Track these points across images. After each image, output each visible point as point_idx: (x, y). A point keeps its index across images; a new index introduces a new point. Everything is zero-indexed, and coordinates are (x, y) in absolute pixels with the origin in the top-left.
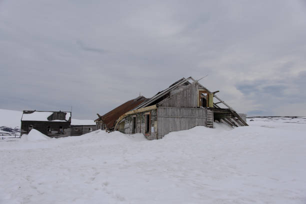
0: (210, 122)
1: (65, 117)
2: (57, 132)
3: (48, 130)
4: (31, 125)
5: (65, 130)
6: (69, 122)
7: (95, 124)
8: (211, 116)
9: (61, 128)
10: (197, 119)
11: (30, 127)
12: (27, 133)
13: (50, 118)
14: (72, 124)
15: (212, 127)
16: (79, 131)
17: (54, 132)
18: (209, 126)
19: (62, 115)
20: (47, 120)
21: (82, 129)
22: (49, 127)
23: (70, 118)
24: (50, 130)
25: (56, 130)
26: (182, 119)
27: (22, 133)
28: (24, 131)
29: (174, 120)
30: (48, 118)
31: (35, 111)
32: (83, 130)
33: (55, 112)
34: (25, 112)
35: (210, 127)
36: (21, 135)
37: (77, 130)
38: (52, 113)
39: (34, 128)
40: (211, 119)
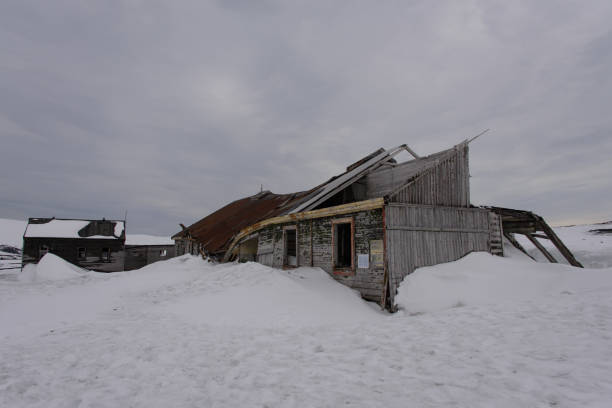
0: (497, 242)
1: (113, 231)
2: (97, 258)
3: (80, 256)
4: (45, 246)
5: (114, 254)
6: (122, 239)
7: (172, 242)
8: (497, 227)
9: (106, 250)
10: (471, 235)
11: (42, 249)
12: (36, 261)
13: (83, 232)
14: (127, 243)
15: (501, 254)
16: (141, 255)
17: (90, 259)
18: (495, 251)
19: (107, 226)
20: (77, 236)
21: (146, 252)
22: (80, 250)
23: (124, 232)
24: (83, 255)
25: (95, 255)
26: (441, 236)
27: (25, 262)
28: (29, 258)
29: (423, 237)
30: (80, 233)
31: (53, 219)
32: (148, 254)
33: (93, 222)
34: (32, 221)
35: (498, 254)
36: (23, 266)
37: (136, 255)
38: (88, 223)
39: (51, 252)
40: (498, 233)
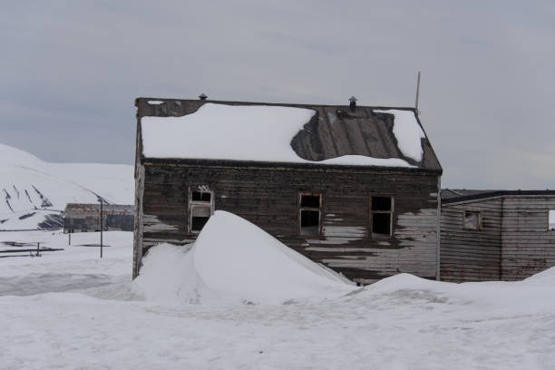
4: (203, 189)
11: (197, 197)
13: (307, 140)
16: (485, 224)
17: (338, 234)
19: (376, 128)
20: (293, 157)
21: (503, 215)
25: (351, 221)
30: (296, 144)
31: (203, 100)
32: (508, 222)
33: (320, 111)
34: (146, 108)
36: (142, 253)
37: (470, 224)
38: (307, 115)
39: (220, 205)
